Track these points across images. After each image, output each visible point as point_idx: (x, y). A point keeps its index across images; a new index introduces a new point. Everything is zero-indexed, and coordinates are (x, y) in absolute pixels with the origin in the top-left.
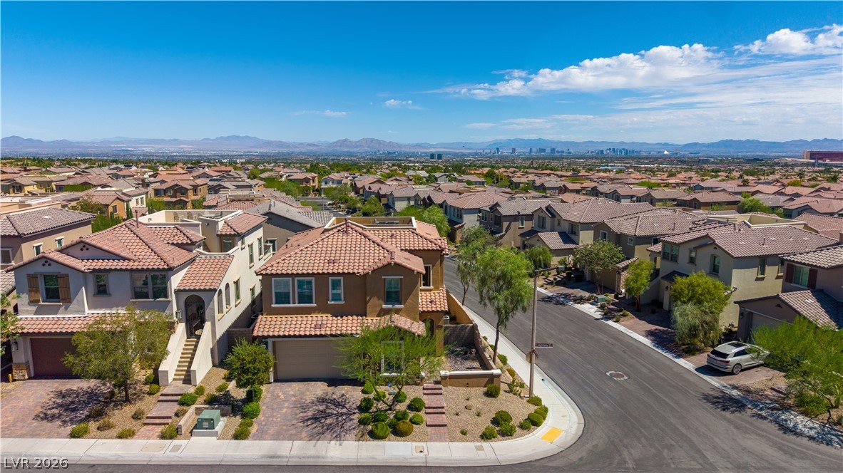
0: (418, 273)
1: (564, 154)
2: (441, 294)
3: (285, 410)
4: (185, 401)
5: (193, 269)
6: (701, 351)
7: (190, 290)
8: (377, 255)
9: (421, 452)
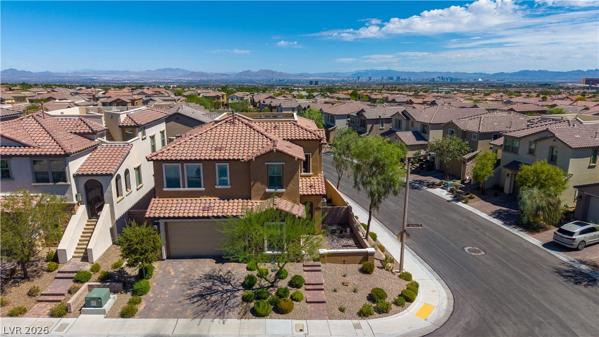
0: (299, 159)
1: (406, 81)
2: (319, 179)
3: (174, 287)
4: (80, 278)
5: (93, 156)
6: (545, 229)
7: (88, 175)
8: (261, 143)
9: (301, 330)
